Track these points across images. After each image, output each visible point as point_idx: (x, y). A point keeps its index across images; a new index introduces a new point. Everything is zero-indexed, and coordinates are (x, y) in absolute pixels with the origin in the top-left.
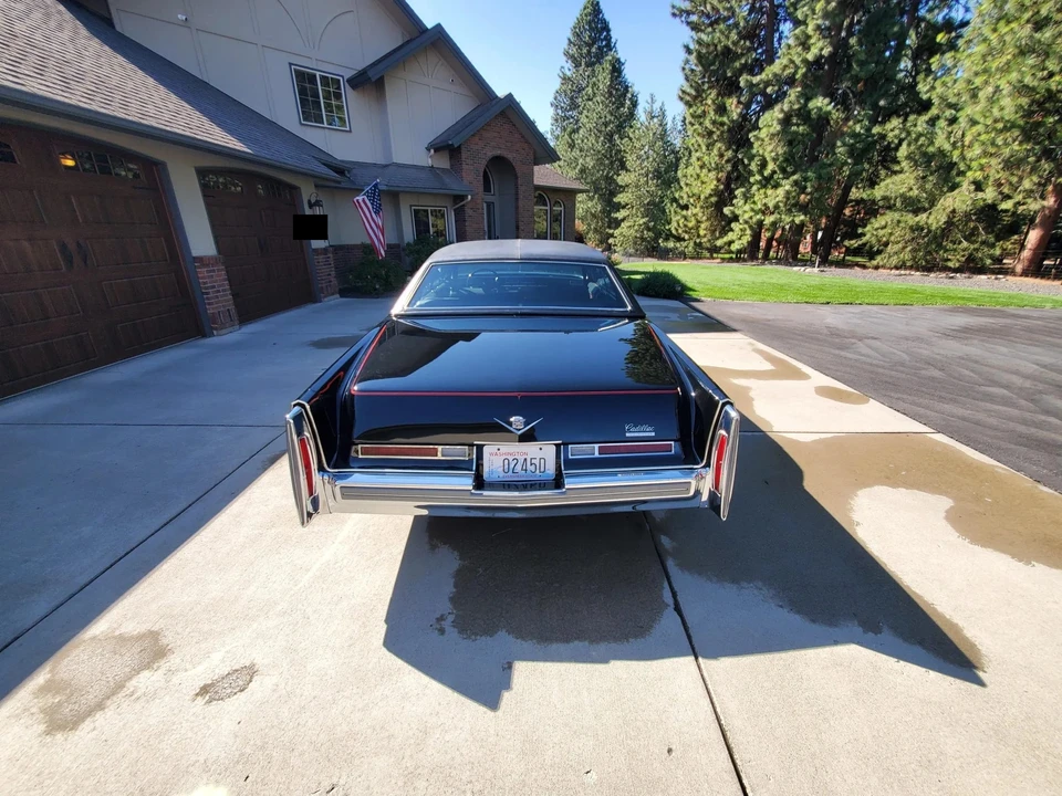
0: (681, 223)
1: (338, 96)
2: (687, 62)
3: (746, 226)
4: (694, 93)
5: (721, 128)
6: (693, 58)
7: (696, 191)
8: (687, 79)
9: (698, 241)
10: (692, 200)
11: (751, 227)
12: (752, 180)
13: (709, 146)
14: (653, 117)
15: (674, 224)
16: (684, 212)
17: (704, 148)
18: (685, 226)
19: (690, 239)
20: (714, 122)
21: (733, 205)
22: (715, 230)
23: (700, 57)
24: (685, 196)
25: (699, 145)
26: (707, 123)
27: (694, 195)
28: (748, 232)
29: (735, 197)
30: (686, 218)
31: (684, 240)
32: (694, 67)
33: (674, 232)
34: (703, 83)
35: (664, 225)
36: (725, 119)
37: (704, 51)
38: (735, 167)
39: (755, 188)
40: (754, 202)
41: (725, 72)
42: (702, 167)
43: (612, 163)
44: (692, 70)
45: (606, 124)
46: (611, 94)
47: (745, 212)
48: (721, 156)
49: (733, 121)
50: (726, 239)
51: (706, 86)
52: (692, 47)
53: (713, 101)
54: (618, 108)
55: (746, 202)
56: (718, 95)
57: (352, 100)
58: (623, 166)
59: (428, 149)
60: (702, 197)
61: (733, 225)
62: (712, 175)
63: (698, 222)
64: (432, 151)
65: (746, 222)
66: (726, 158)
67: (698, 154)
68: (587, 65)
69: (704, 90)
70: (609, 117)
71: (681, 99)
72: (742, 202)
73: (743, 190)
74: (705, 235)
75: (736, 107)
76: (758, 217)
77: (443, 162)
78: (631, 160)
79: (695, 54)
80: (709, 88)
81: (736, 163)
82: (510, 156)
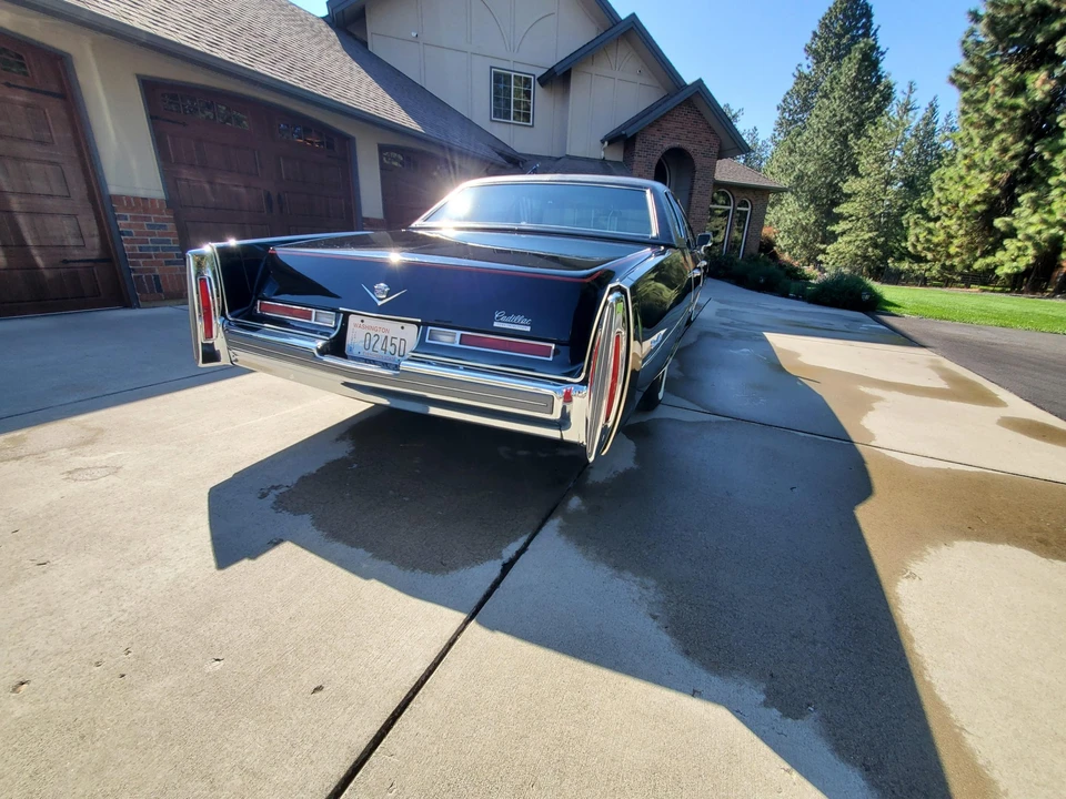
0: (921, 237)
1: (528, 94)
2: (972, 32)
3: (1029, 244)
4: (974, 71)
5: (1012, 114)
6: (981, 28)
7: (954, 197)
8: (966, 54)
9: (948, 263)
10: (944, 209)
11: (1037, 245)
12: (1052, 181)
13: (986, 140)
14: (909, 110)
15: (912, 239)
16: (931, 225)
17: (977, 141)
18: (928, 241)
19: (935, 260)
20: (999, 106)
21: (1014, 215)
22: (976, 248)
23: (993, 24)
24: (935, 204)
25: (971, 140)
26: (989, 109)
27: (948, 202)
28: (1031, 251)
29: (1019, 205)
30: (930, 232)
31: (927, 261)
32: (981, 39)
33: (910, 249)
34: (993, 58)
35: (899, 241)
36: (1021, 101)
37: (1002, 15)
38: (1025, 165)
39: (1055, 192)
40: (1051, 212)
41: (1034, 38)
42: (969, 168)
43: (841, 168)
44: (978, 43)
45: (840, 123)
46: (854, 87)
47: (1031, 224)
48: (1004, 150)
49: (1034, 103)
50: (989, 260)
51: (995, 62)
52: (982, 12)
53: (1005, 79)
54: (862, 103)
55: (1035, 212)
56: (1018, 70)
57: (540, 97)
58: (855, 171)
59: (603, 142)
60: (962, 204)
61: (1006, 242)
62: (985, 177)
63: (950, 236)
64: (606, 143)
65: (1029, 238)
66: (1011, 154)
67: (966, 151)
68: (832, 59)
69: (992, 67)
70: (846, 114)
71: (953, 81)
72: (1029, 211)
73: (1033, 194)
74: (957, 255)
75: (1044, 82)
76: (1053, 231)
77: (616, 155)
78: (865, 164)
79: (985, 21)
80: (1000, 63)
81: (1026, 159)
82: (690, 147)
